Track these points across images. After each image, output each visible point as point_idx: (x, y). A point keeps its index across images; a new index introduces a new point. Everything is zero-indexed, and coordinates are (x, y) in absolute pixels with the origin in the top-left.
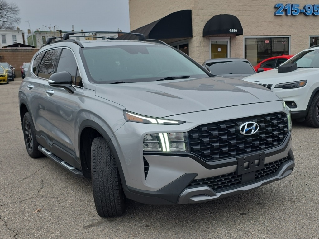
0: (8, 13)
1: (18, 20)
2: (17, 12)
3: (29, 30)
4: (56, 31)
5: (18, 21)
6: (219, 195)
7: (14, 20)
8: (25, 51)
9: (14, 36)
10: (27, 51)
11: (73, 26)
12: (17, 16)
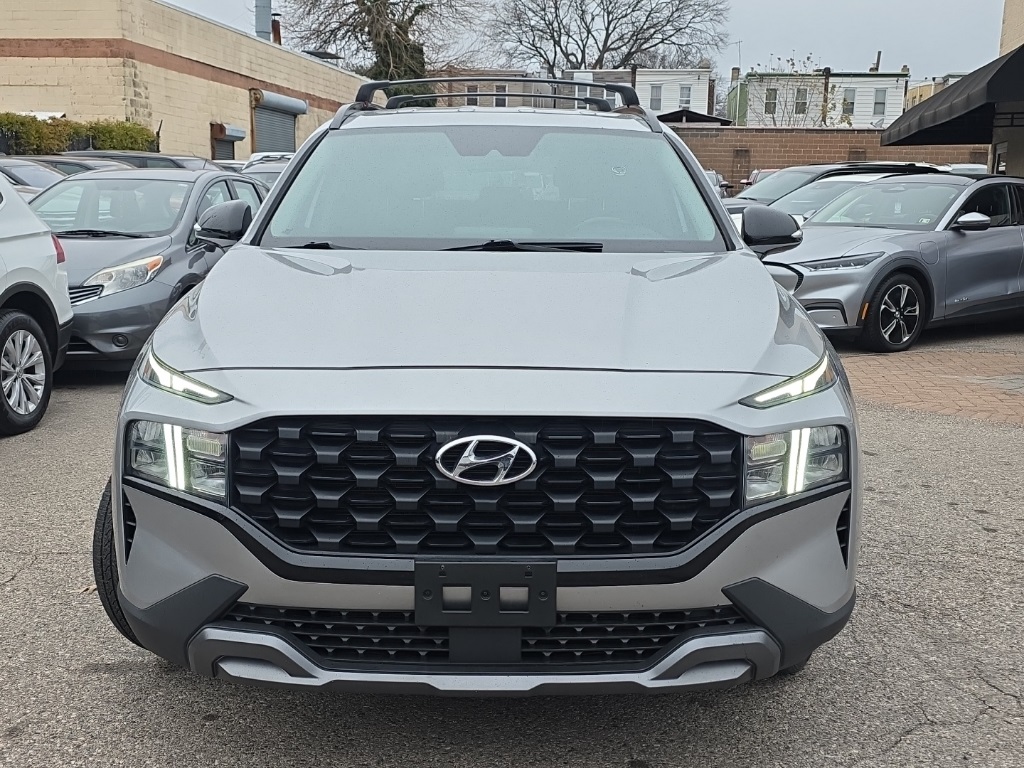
0: (698, 19)
1: (721, 40)
2: (721, 14)
3: (736, 70)
4: (811, 72)
5: (720, 44)
6: (324, 677)
7: (709, 38)
8: (696, 135)
9: (686, 90)
10: (702, 136)
11: (880, 53)
12: (720, 28)
